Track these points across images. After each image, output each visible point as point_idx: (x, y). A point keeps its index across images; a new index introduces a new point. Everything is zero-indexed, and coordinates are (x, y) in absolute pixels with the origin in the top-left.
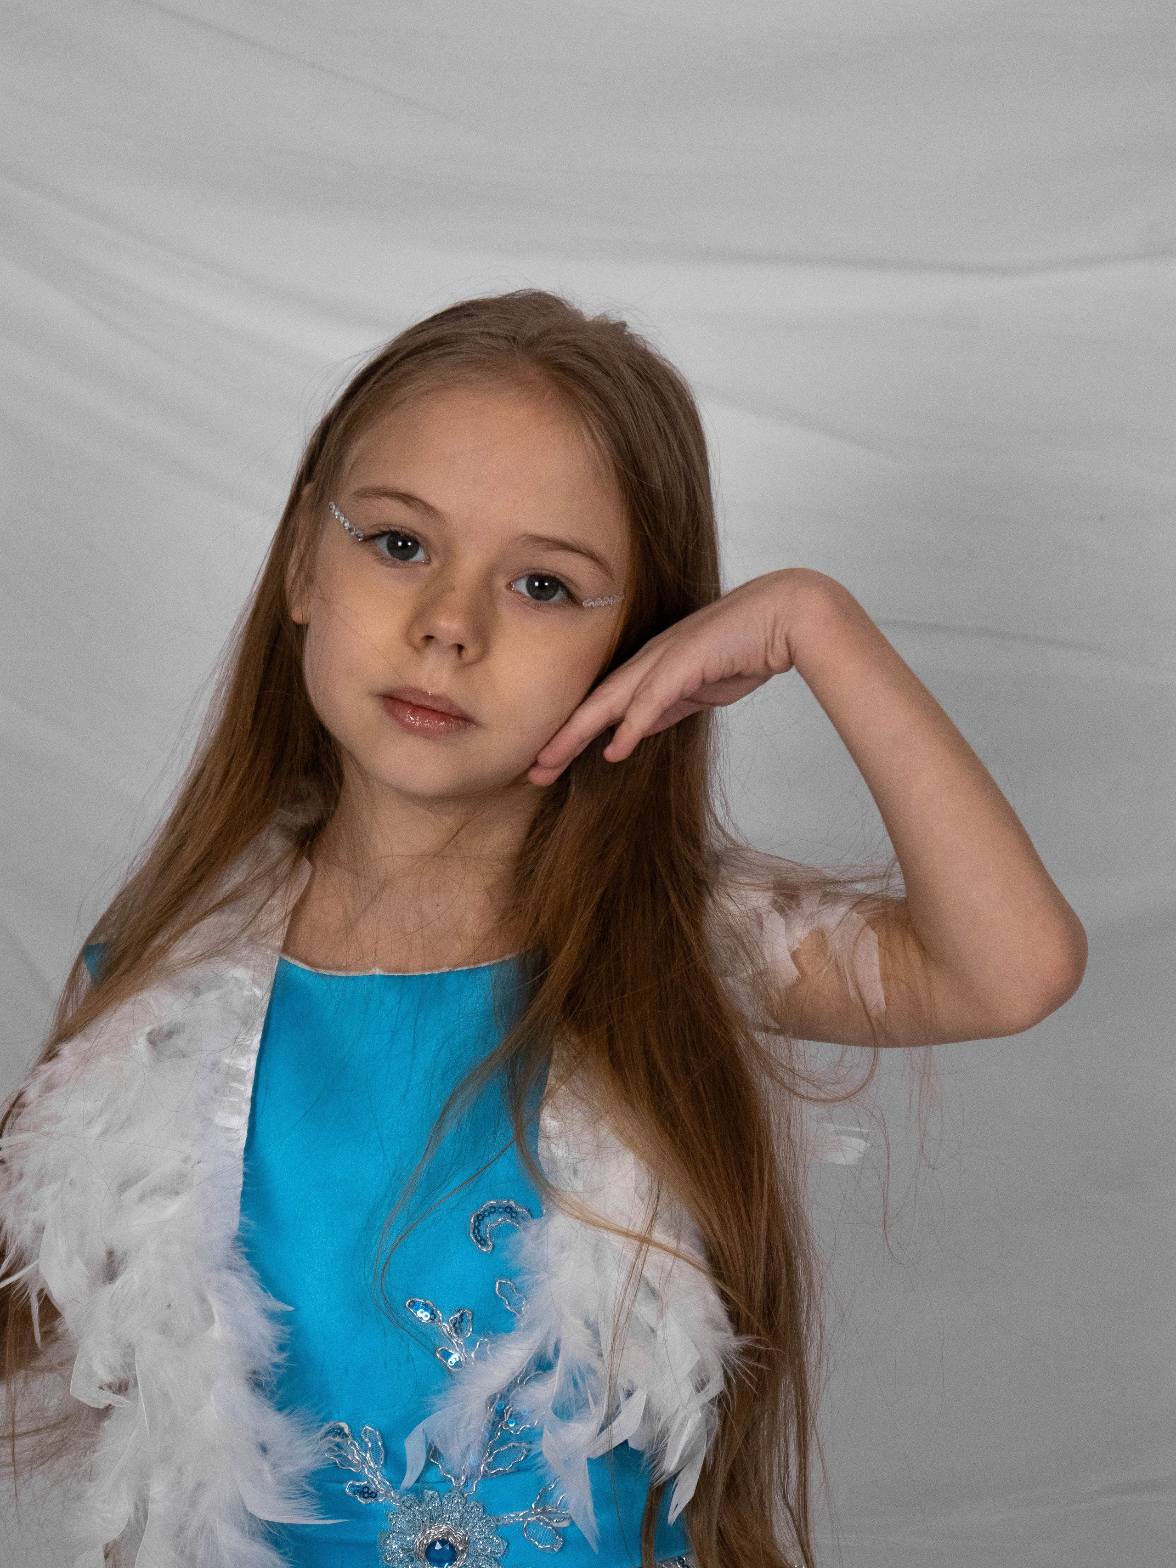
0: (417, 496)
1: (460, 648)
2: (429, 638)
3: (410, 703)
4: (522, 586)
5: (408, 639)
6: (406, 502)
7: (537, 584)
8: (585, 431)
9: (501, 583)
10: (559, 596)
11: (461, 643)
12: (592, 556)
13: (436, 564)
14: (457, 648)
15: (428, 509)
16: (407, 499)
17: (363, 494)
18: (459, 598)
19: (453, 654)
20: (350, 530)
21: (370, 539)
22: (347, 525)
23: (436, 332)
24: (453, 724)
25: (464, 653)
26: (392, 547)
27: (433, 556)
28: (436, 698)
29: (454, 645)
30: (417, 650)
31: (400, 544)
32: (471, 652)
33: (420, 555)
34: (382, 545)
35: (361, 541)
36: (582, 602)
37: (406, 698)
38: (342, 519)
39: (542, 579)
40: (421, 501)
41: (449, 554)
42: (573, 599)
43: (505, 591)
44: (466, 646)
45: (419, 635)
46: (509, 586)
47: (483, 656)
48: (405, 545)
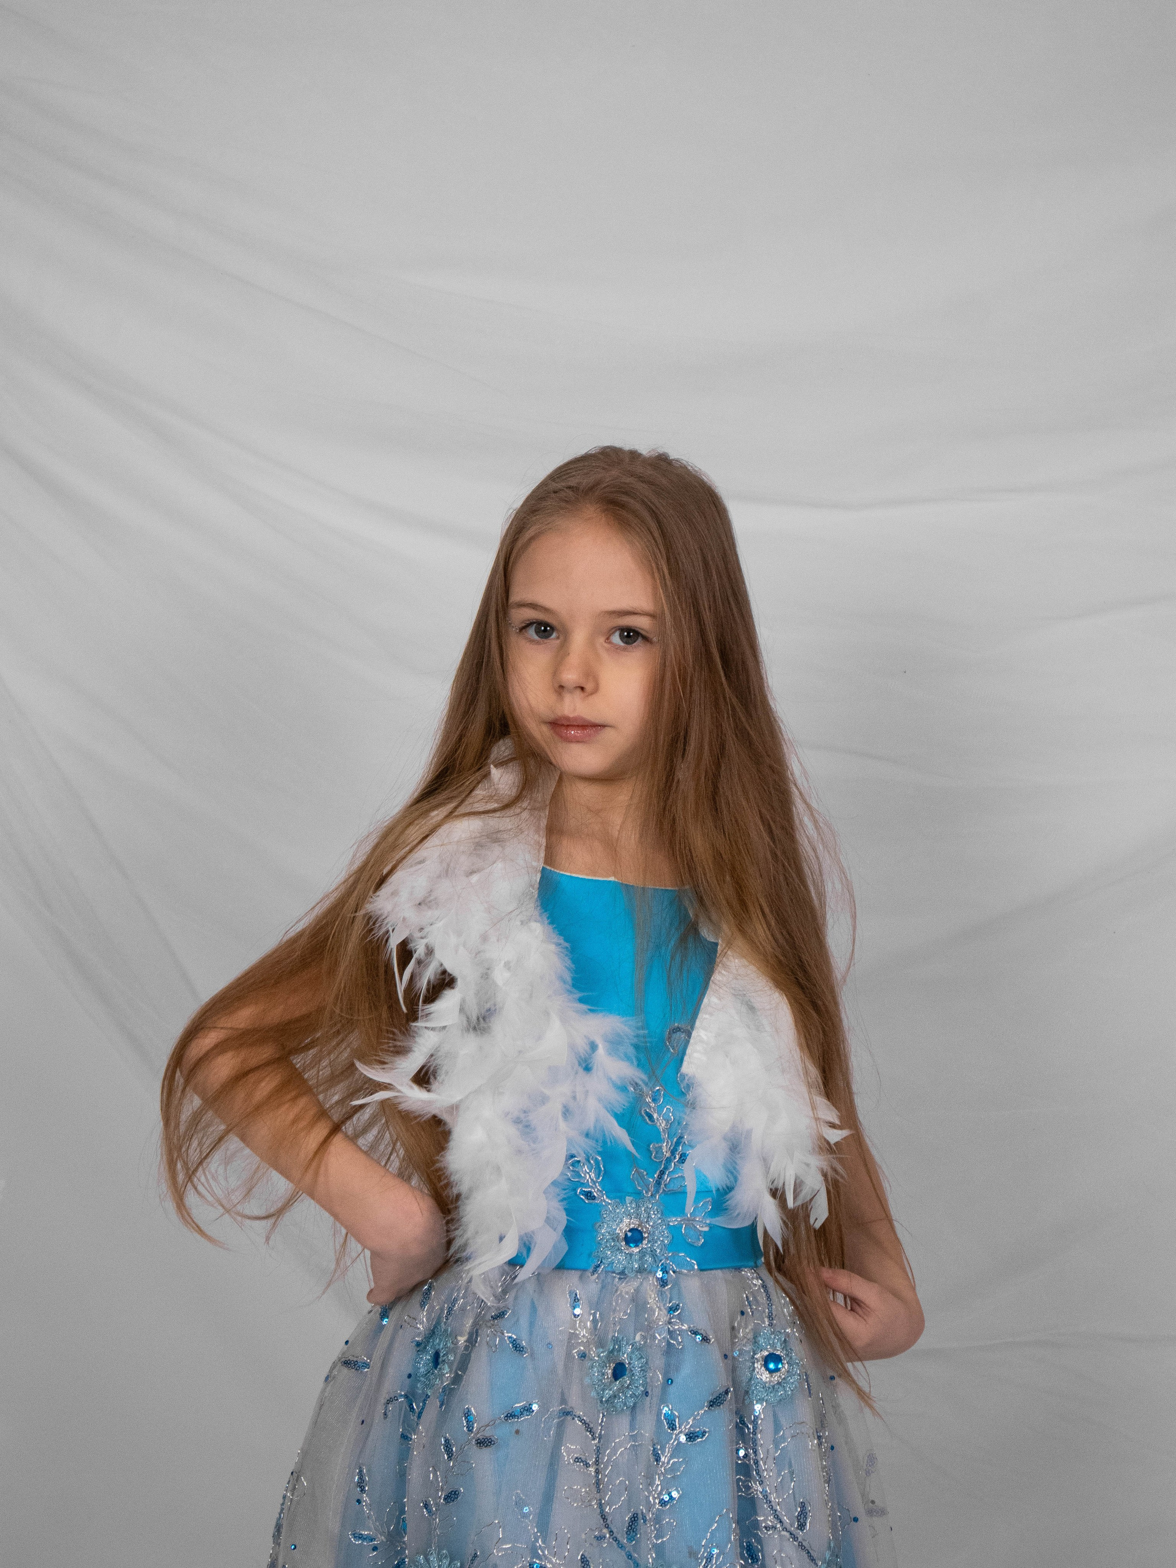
1: (582, 689)
2: (562, 686)
3: (563, 725)
4: (616, 639)
5: (550, 689)
7: (626, 634)
9: (602, 640)
10: (640, 639)
11: (581, 685)
12: (647, 616)
13: (562, 638)
14: (580, 688)
15: (546, 610)
16: (533, 606)
19: (578, 691)
21: (522, 629)
25: (585, 690)
26: (538, 632)
27: (559, 635)
29: (578, 687)
30: (558, 694)
31: (542, 629)
32: (589, 687)
33: (554, 635)
34: (531, 632)
35: (519, 632)
36: (651, 642)
37: (560, 722)
39: (628, 630)
40: (542, 607)
41: (567, 633)
42: (646, 639)
43: (605, 644)
44: (584, 686)
45: (556, 685)
46: (607, 641)
47: (596, 690)
48: (545, 628)
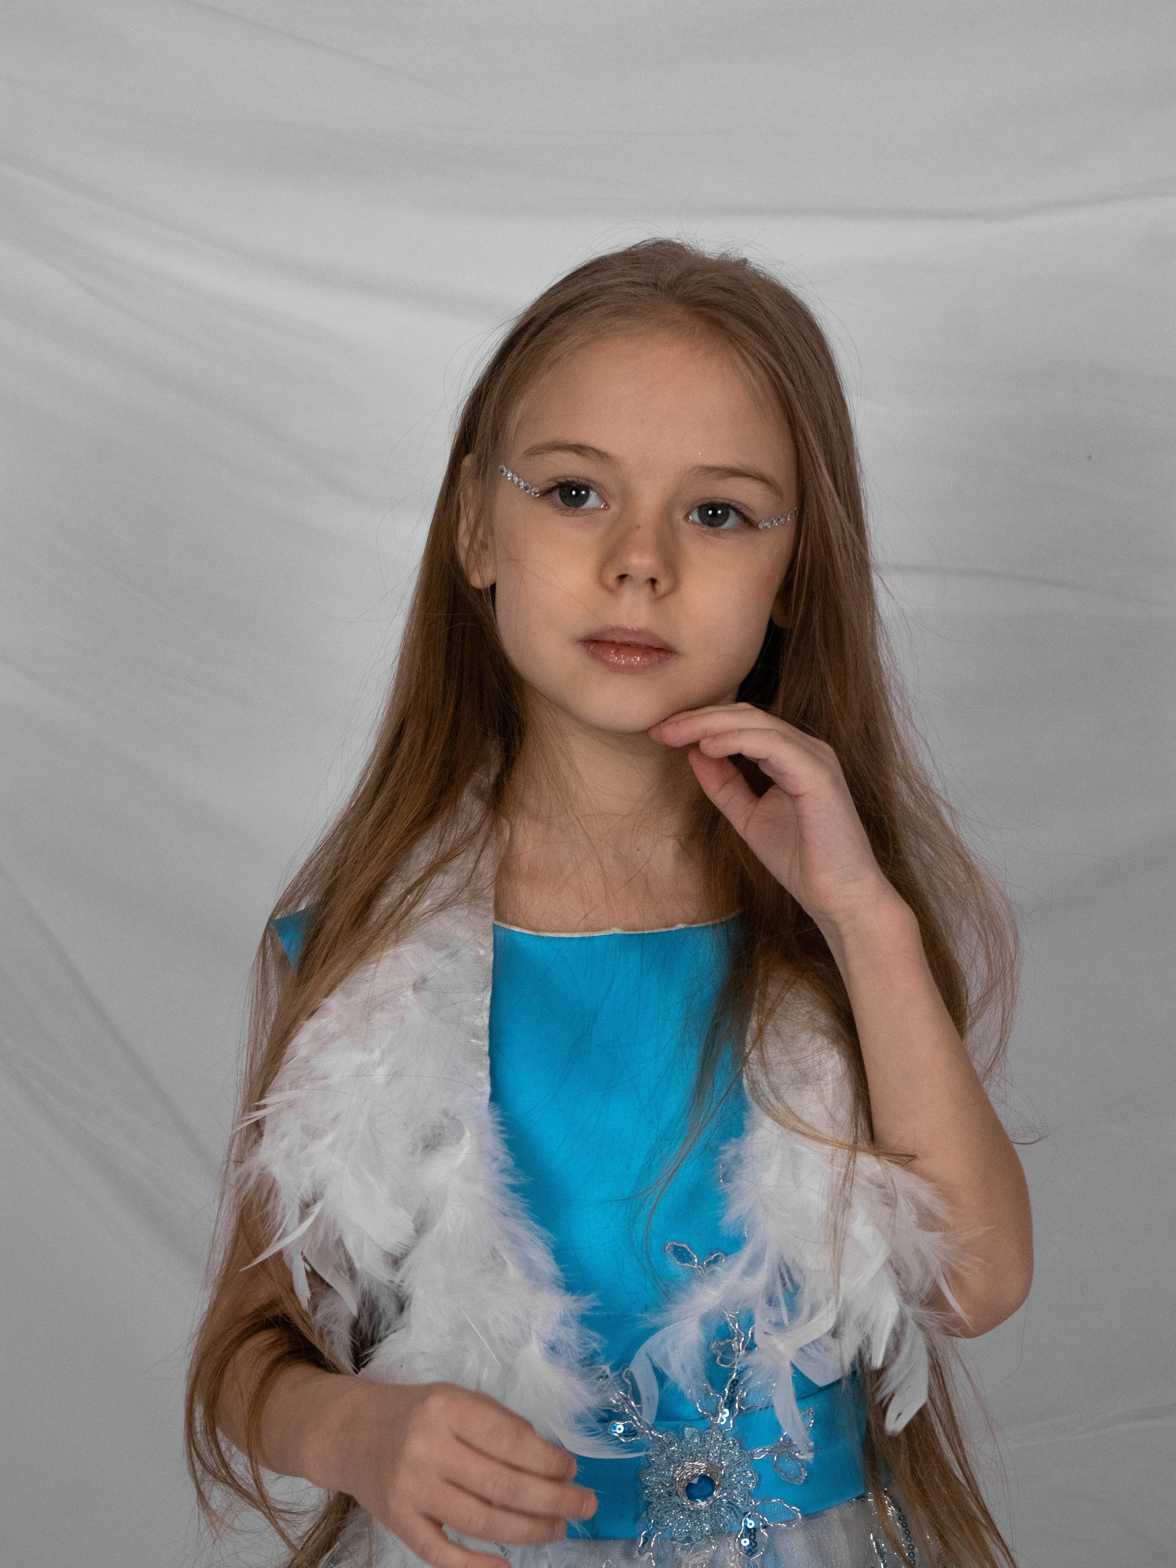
0: (590, 445)
1: (653, 581)
2: (622, 577)
3: (613, 643)
4: (694, 517)
5: (600, 580)
6: (578, 453)
7: (708, 513)
8: (739, 361)
9: (679, 515)
10: (732, 521)
11: (654, 577)
12: (761, 478)
13: (615, 508)
14: (650, 582)
17: (534, 452)
18: (645, 534)
19: (647, 589)
20: (526, 488)
21: (546, 493)
22: (522, 483)
23: (575, 291)
24: (655, 657)
25: (657, 586)
27: (610, 502)
28: (639, 633)
29: (648, 580)
30: (611, 591)
31: (574, 493)
32: (663, 585)
33: (597, 502)
34: (556, 495)
35: (538, 497)
36: (758, 524)
37: (608, 638)
38: (516, 479)
39: (714, 507)
41: (626, 495)
42: (748, 522)
43: (683, 523)
44: (659, 579)
45: (611, 576)
46: (686, 517)
47: (675, 587)
48: (578, 493)
